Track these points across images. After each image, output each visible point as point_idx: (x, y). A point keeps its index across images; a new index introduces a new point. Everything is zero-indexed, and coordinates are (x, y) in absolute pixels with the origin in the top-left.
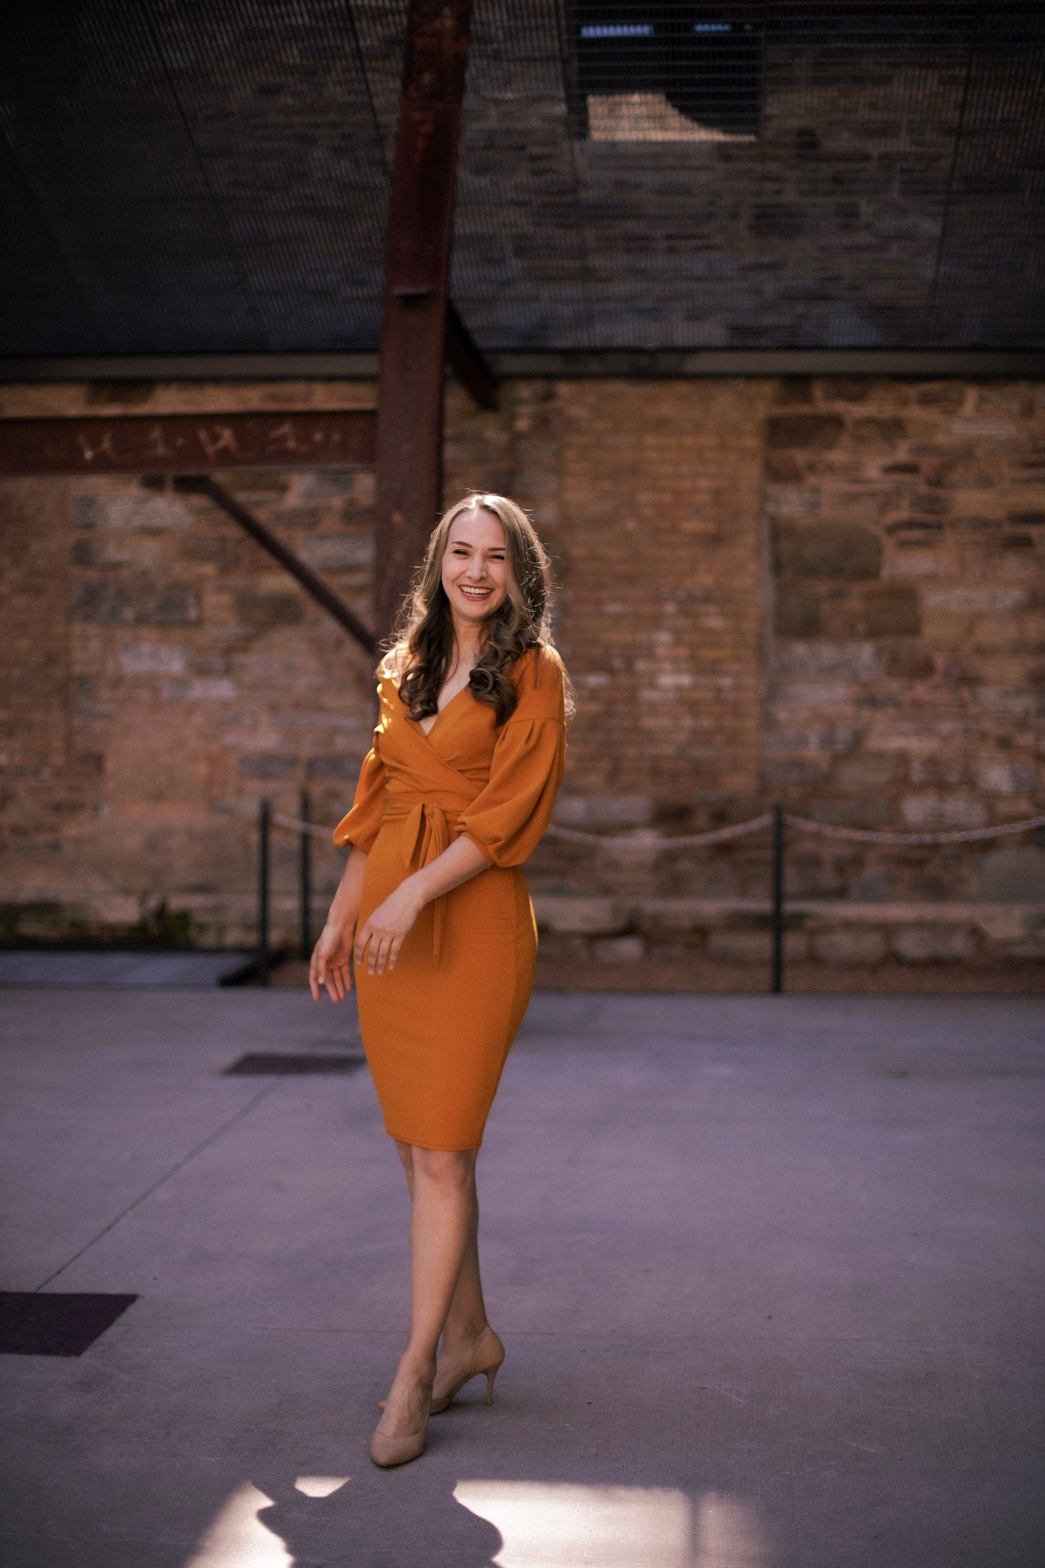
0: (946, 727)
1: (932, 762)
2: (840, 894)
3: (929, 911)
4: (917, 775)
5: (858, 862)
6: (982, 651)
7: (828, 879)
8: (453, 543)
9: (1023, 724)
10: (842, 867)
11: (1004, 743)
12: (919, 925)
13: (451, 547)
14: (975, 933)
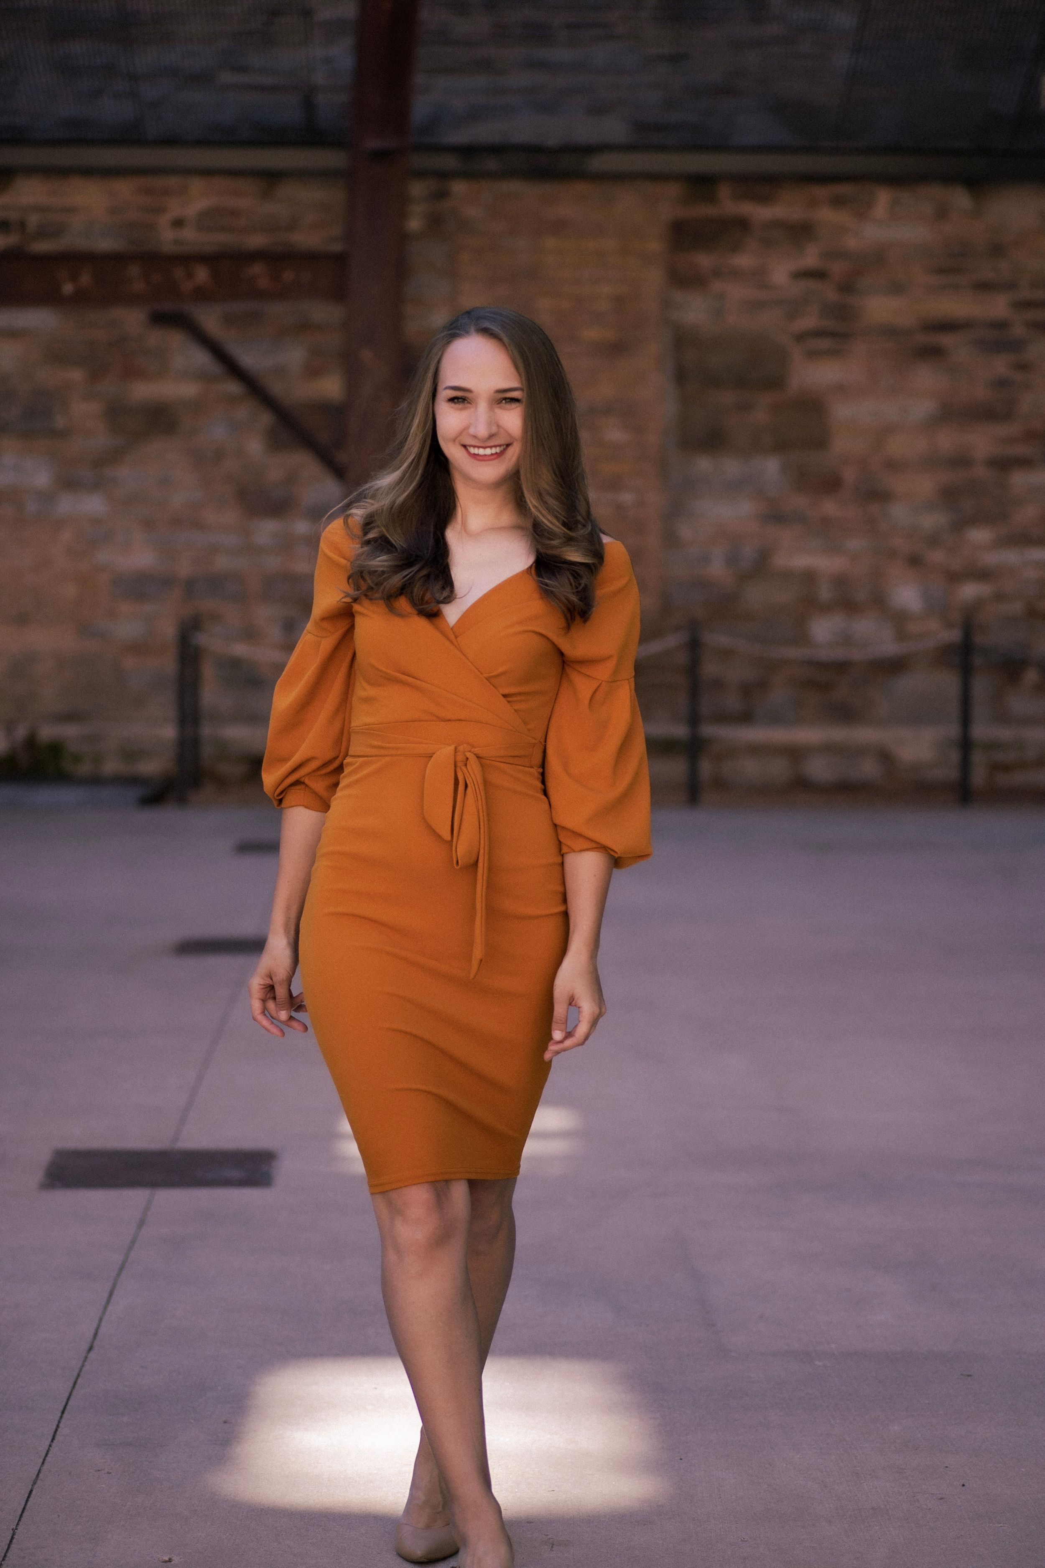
0: (855, 544)
1: (840, 581)
2: (746, 718)
3: (838, 734)
4: (825, 593)
5: (763, 685)
6: (893, 466)
7: (732, 702)
8: (446, 388)
9: (933, 541)
10: (748, 690)
11: (915, 561)
12: (828, 749)
13: (444, 394)
14: (885, 757)
